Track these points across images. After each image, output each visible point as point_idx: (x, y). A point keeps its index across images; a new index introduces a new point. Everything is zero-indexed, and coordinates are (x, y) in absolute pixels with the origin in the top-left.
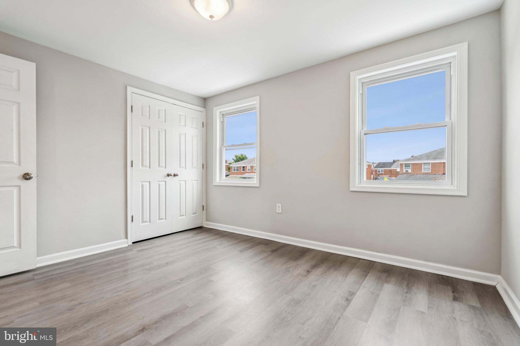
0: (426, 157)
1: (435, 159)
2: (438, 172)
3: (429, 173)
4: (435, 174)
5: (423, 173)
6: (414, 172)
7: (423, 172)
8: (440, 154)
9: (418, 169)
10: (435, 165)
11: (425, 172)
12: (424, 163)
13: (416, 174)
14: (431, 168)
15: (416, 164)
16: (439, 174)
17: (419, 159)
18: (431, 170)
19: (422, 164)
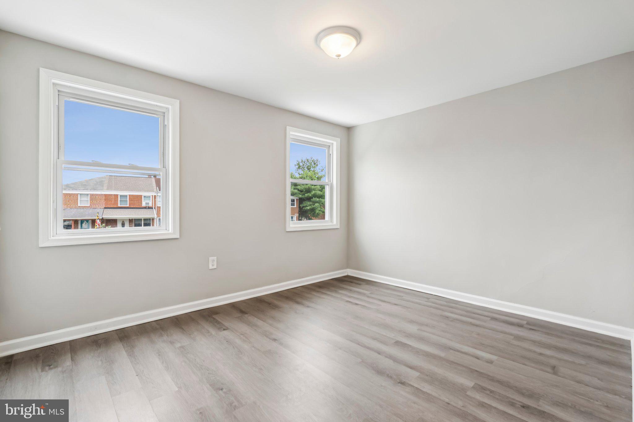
0: (83, 186)
1: (95, 189)
2: (99, 206)
3: (87, 207)
4: (95, 208)
5: (79, 207)
6: (67, 206)
7: (79, 205)
8: (98, 184)
9: (72, 201)
10: (95, 197)
11: (82, 206)
12: (80, 194)
13: (70, 209)
14: (90, 200)
15: (70, 195)
16: (100, 208)
17: (73, 189)
18: (90, 203)
19: (78, 194)
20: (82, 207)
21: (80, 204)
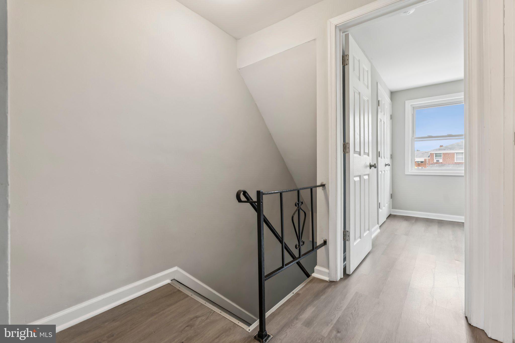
3: (462, 163)
5: (455, 163)
6: (446, 162)
9: (450, 158)
12: (457, 153)
13: (448, 164)
15: (448, 154)
17: (451, 149)
19: (454, 153)
20: (458, 163)
21: (456, 160)
